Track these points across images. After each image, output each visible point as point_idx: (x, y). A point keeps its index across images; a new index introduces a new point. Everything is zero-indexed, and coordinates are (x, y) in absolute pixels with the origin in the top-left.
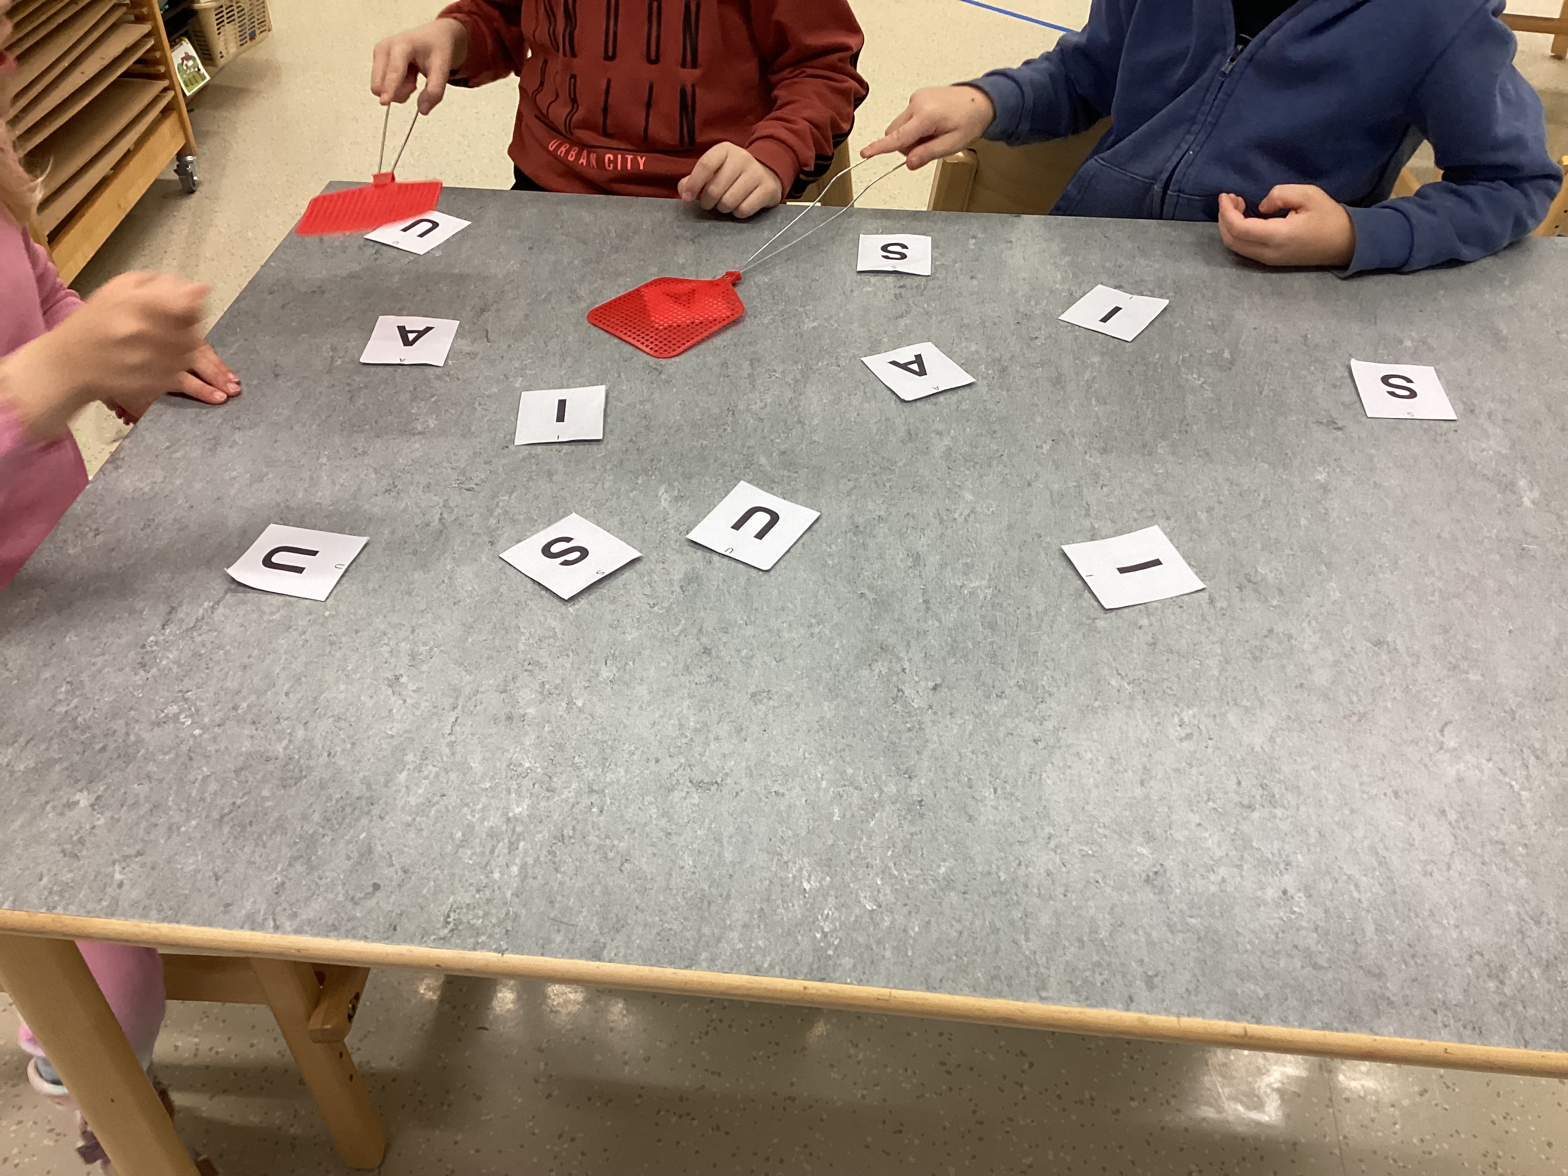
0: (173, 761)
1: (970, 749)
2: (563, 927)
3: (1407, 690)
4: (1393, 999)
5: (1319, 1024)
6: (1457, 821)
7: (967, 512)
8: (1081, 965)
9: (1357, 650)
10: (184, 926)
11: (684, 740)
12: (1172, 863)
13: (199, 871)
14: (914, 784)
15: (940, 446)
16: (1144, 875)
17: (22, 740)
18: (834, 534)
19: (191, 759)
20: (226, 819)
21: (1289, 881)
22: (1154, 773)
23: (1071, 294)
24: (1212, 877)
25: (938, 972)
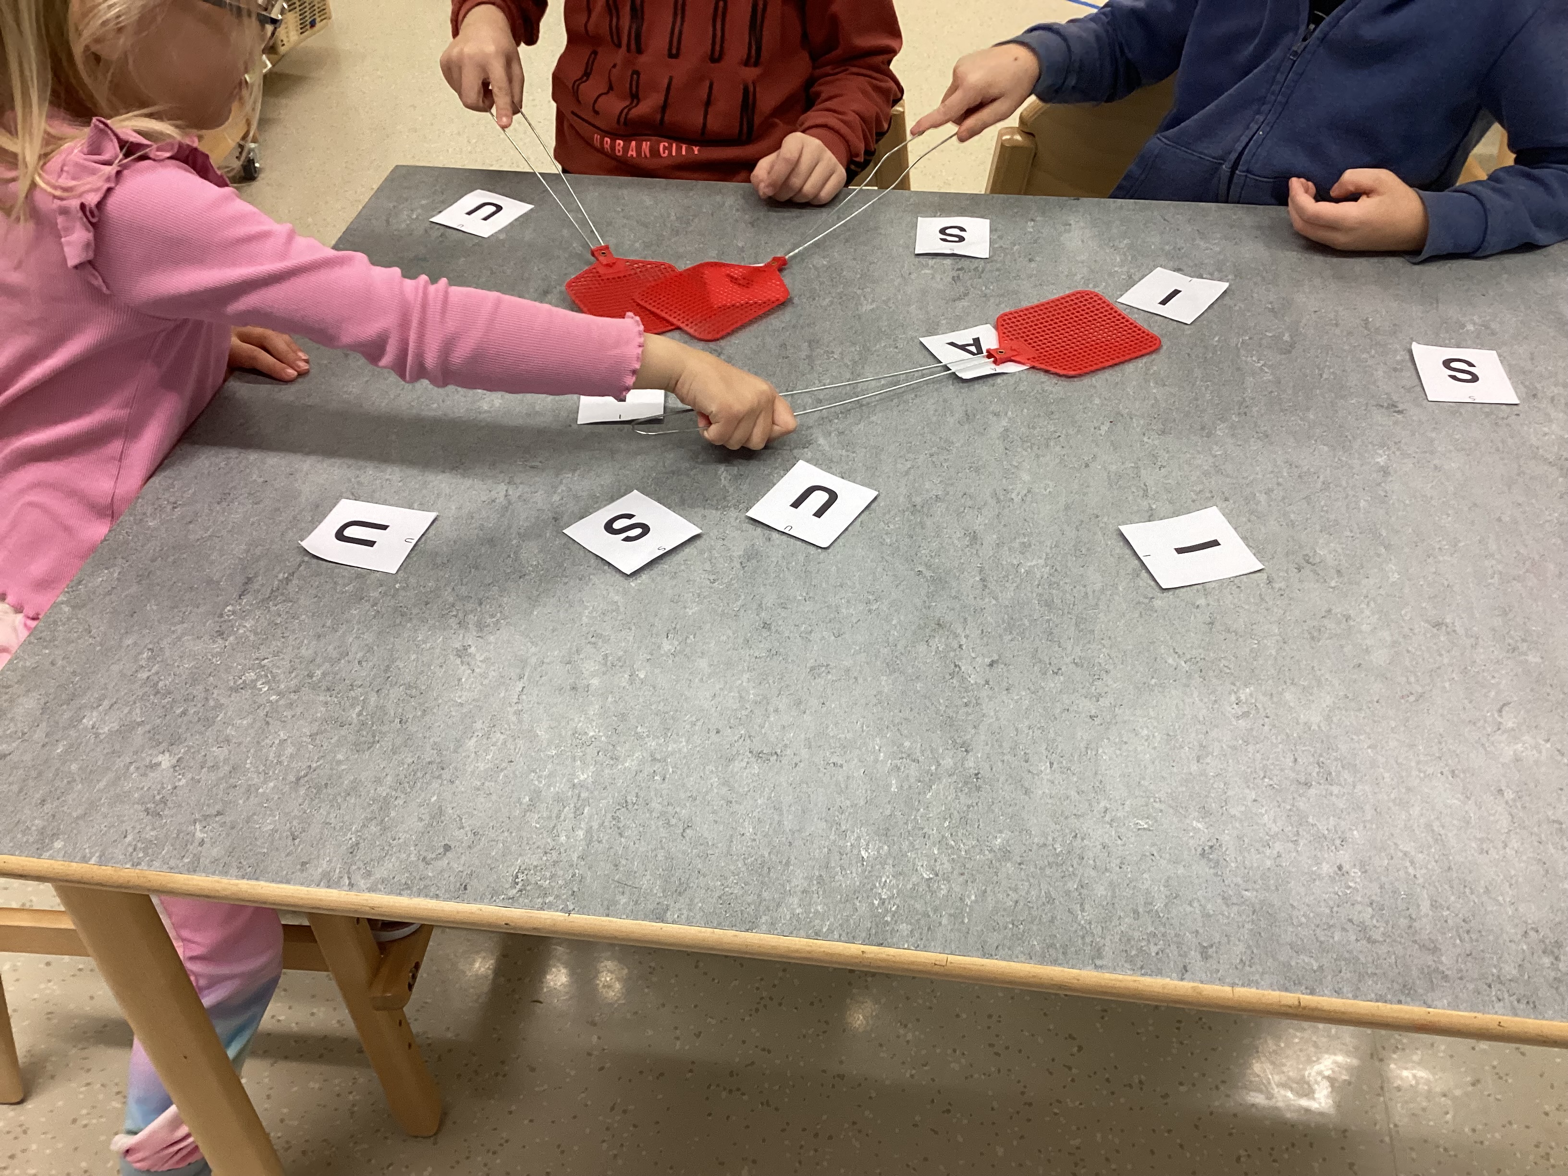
0: (251, 726)
1: (1027, 723)
2: (627, 889)
3: (1465, 671)
4: (1447, 972)
5: (1373, 995)
6: (1514, 800)
7: (1025, 492)
8: (1136, 934)
9: (1416, 631)
10: (262, 883)
11: (744, 713)
12: (1227, 838)
13: (276, 831)
14: (971, 757)
15: (998, 426)
16: (1200, 850)
17: (106, 703)
18: (892, 513)
19: (268, 723)
20: (302, 781)
21: (1345, 856)
22: (1210, 750)
23: (1130, 277)
24: (1268, 852)
25: (994, 939)
